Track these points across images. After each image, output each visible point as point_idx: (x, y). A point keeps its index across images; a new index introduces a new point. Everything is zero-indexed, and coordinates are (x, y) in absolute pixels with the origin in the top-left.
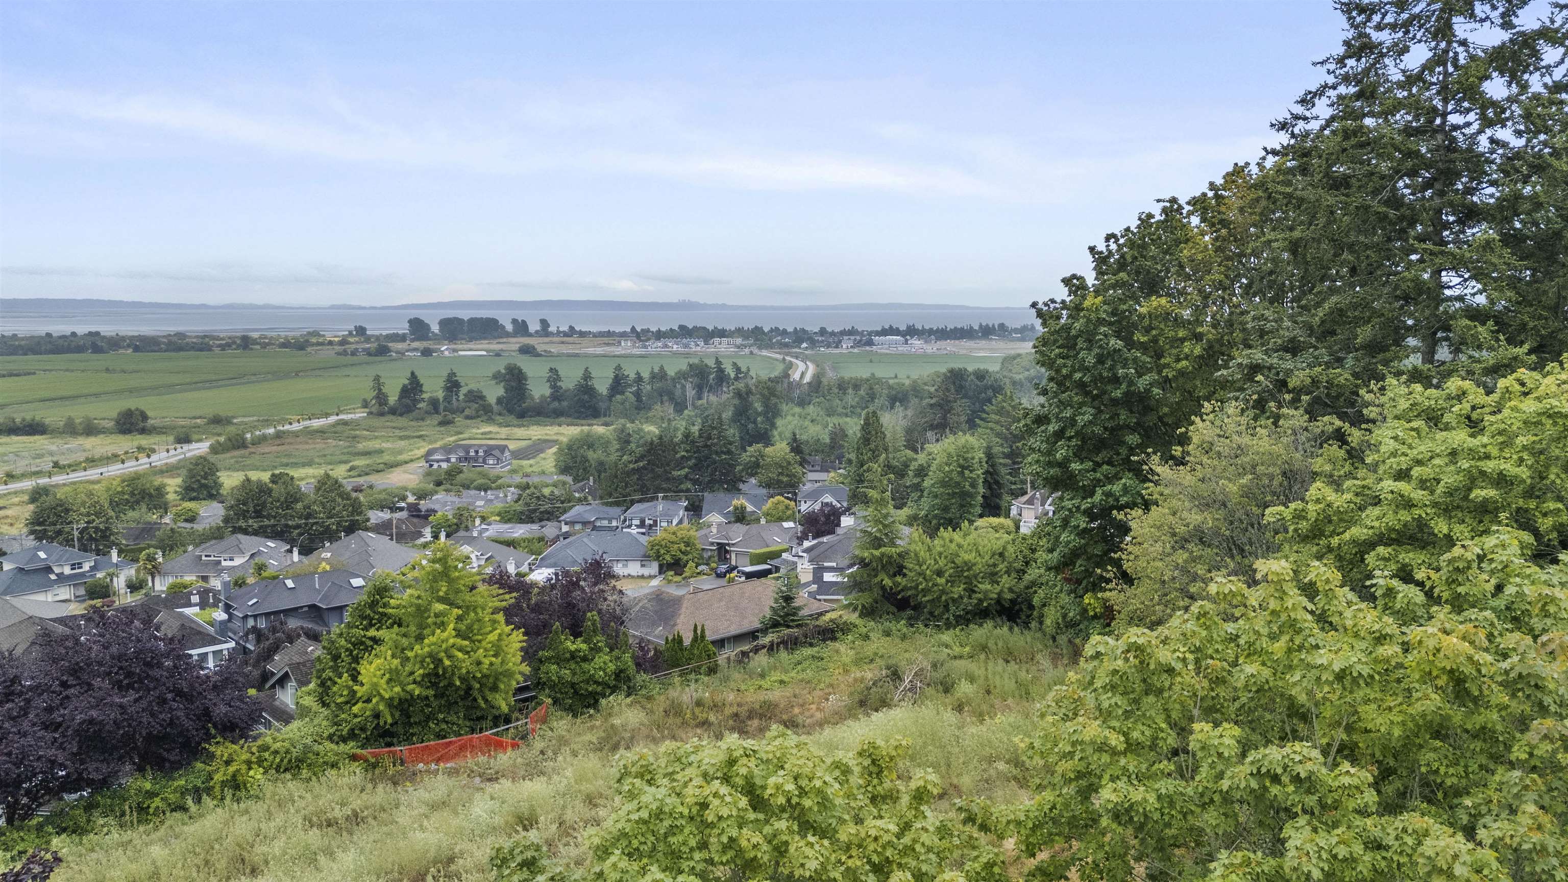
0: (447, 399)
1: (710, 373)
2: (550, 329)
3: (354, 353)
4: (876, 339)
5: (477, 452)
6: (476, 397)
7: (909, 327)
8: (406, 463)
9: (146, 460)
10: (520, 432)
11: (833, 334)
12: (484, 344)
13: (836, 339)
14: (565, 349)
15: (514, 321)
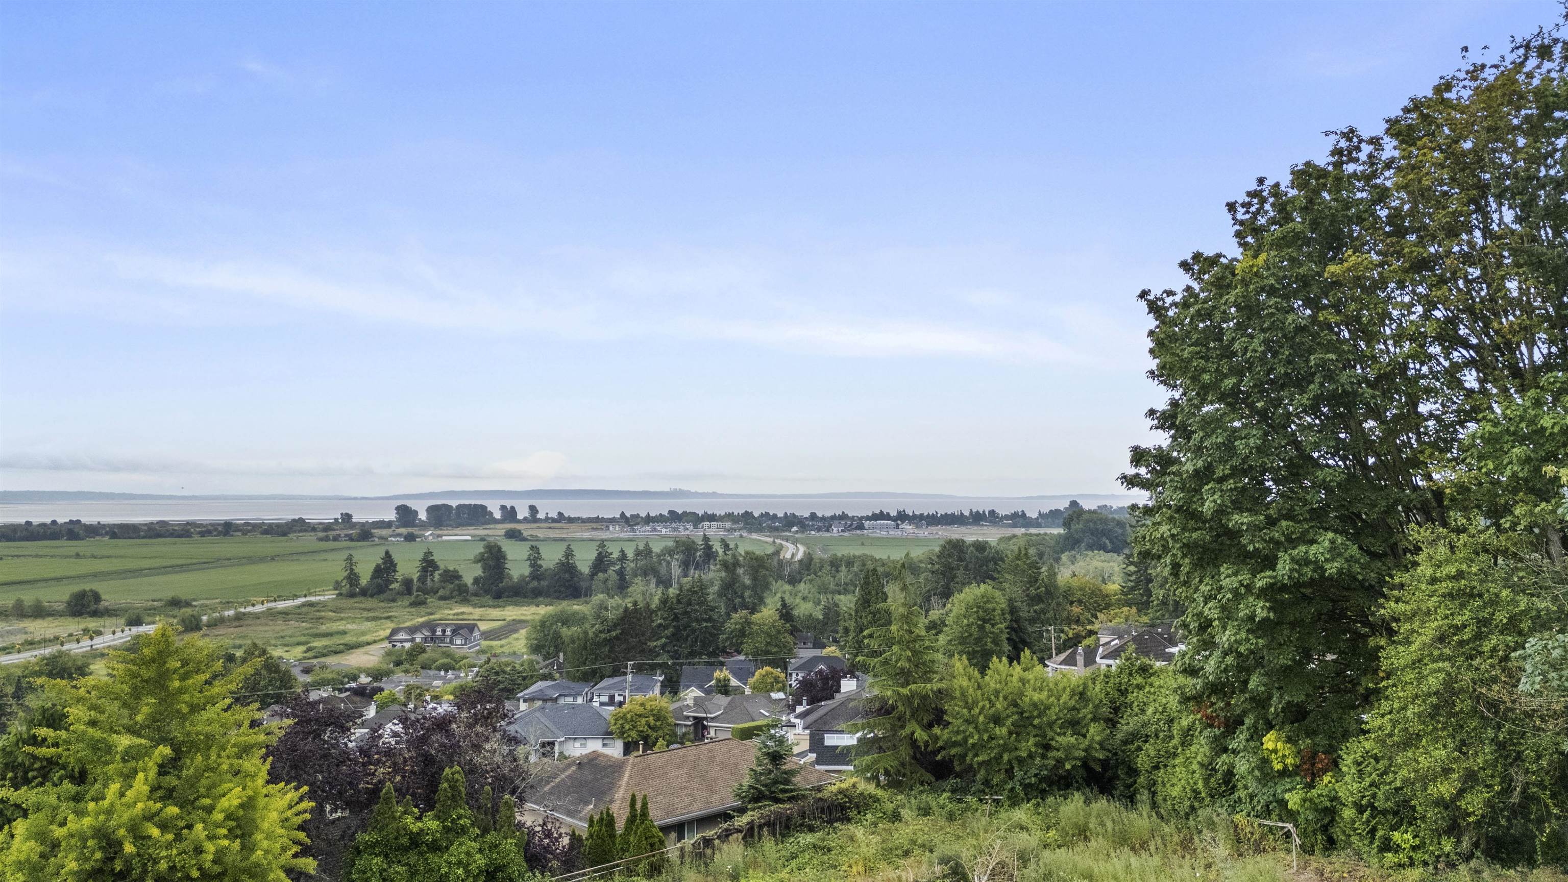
0: (422, 579)
1: (696, 550)
2: (539, 516)
3: (336, 539)
4: (867, 524)
5: (444, 631)
6: (452, 576)
7: (899, 512)
8: (369, 644)
9: (89, 643)
10: (495, 613)
11: (823, 519)
12: (472, 530)
13: (827, 524)
14: (552, 534)
15: (503, 508)
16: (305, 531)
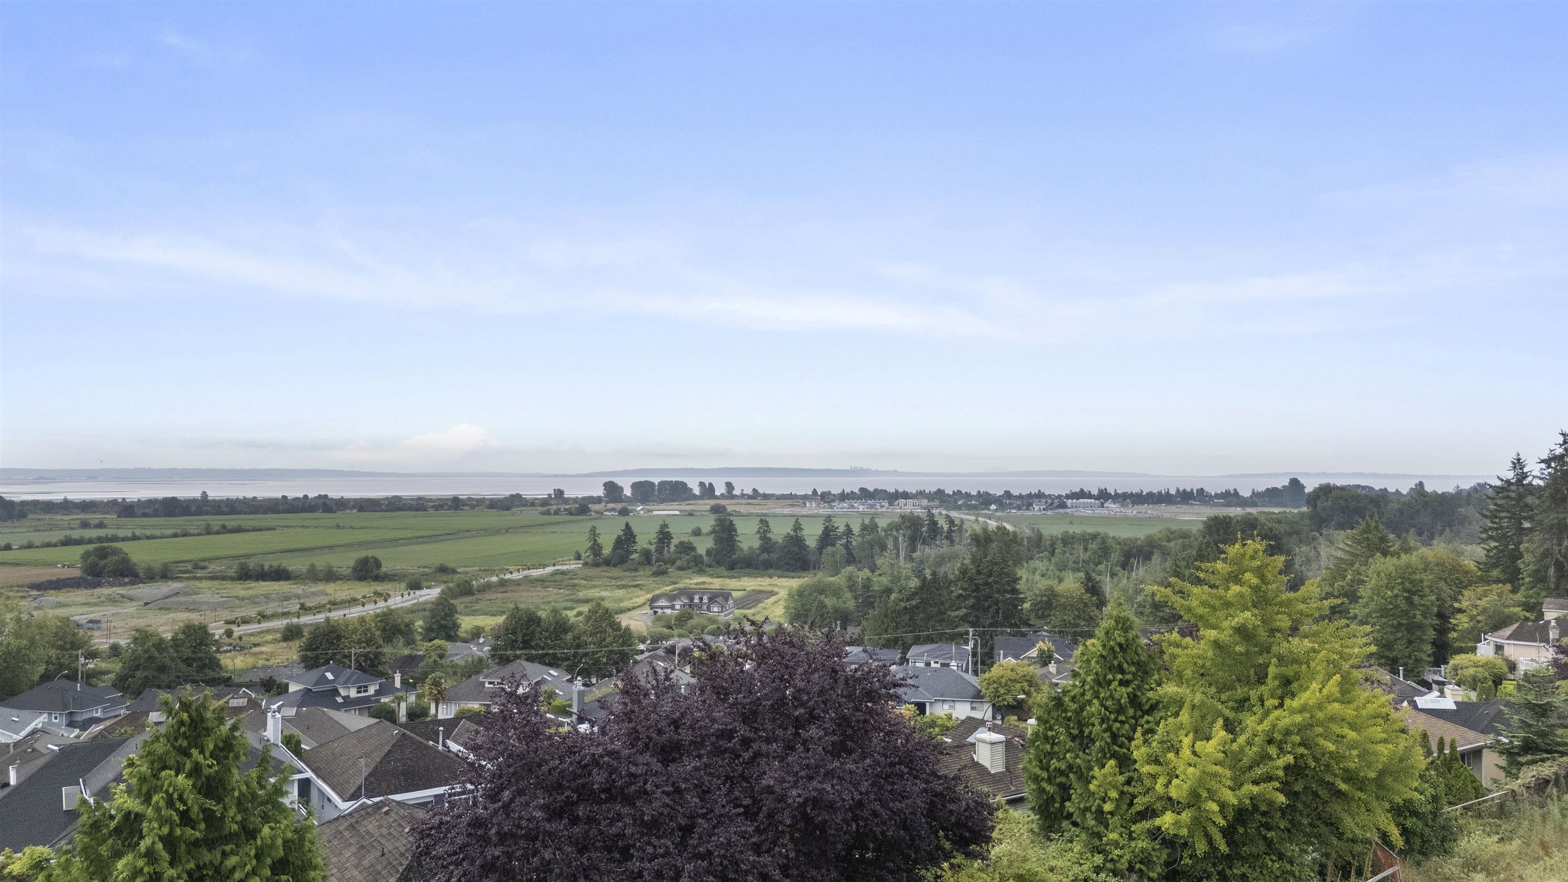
0: (660, 550)
2: (734, 493)
4: (1068, 502)
5: (701, 599)
6: (686, 548)
7: (1100, 491)
8: (629, 610)
9: (384, 604)
11: (1020, 497)
12: (675, 505)
13: (1025, 502)
14: (752, 510)
15: (702, 484)
16: (525, 505)
